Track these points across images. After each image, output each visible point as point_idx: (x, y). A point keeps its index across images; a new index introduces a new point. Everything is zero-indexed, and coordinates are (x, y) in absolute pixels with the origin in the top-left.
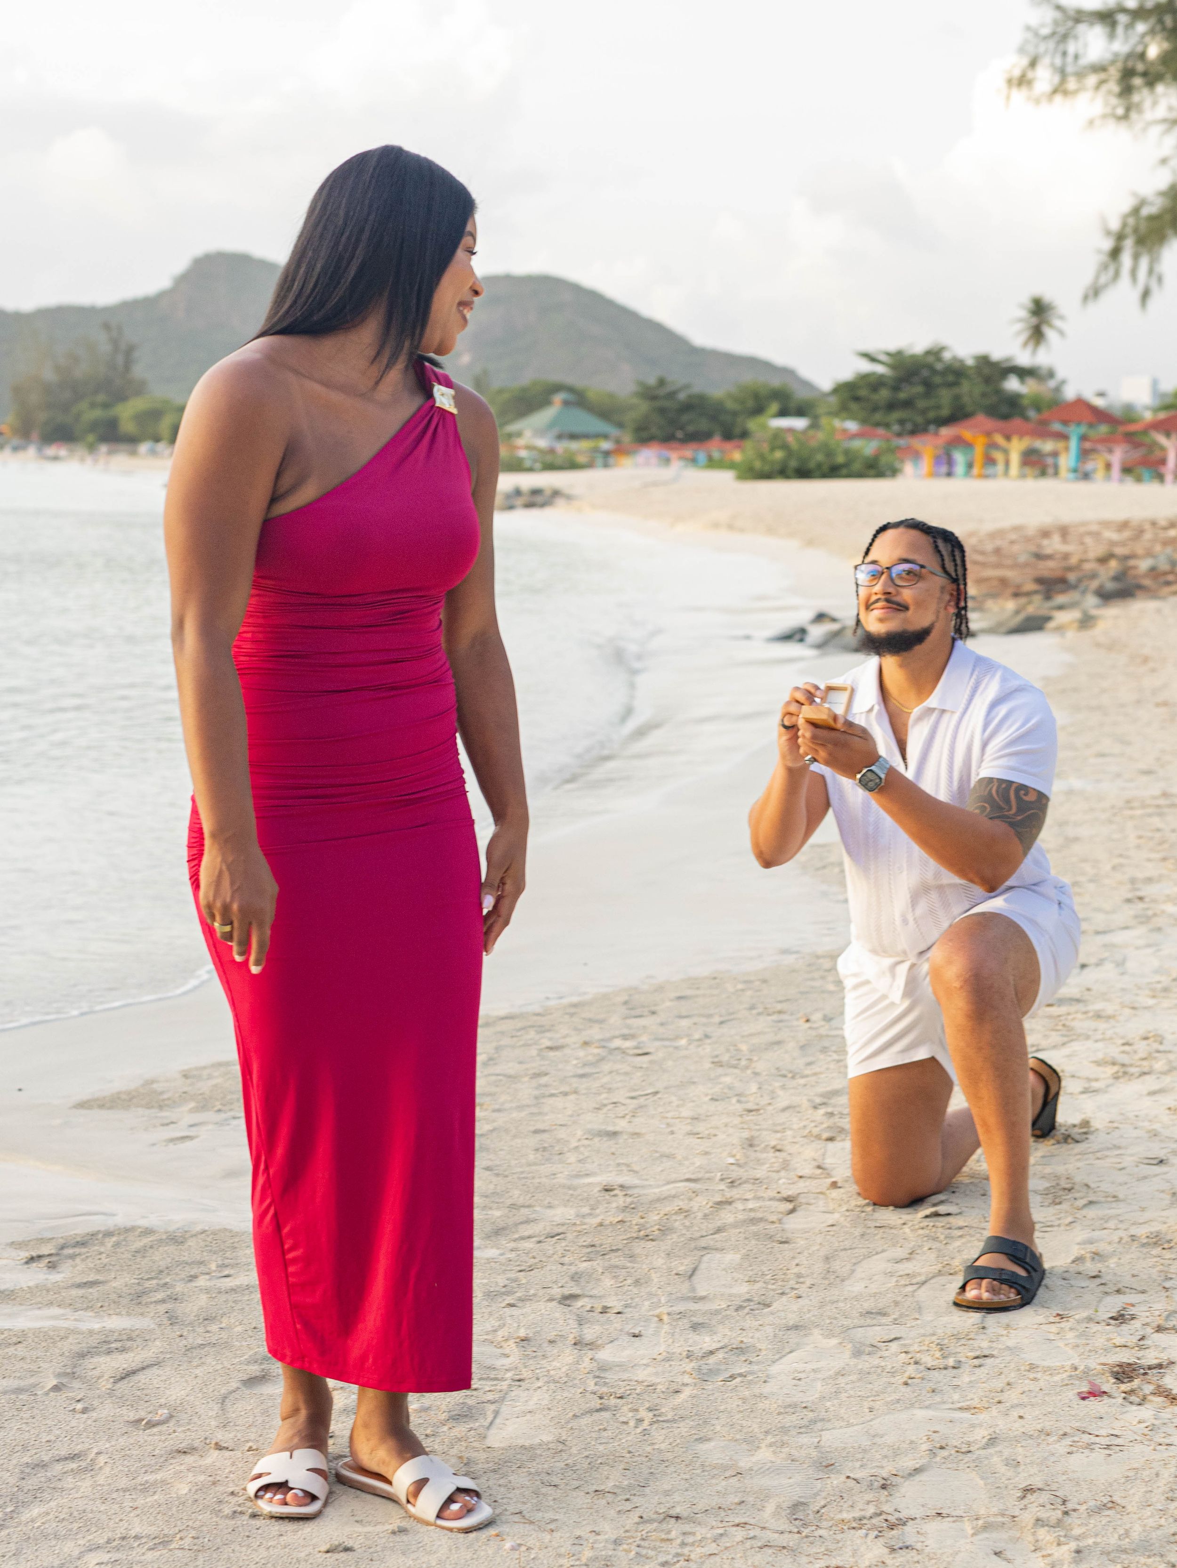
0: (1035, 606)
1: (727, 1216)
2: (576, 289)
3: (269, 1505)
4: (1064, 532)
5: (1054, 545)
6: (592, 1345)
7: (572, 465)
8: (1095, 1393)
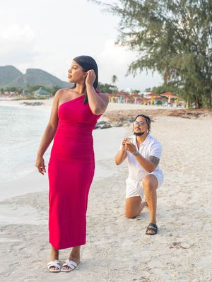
0: (120, 123)
1: (107, 220)
2: (43, 71)
3: (52, 270)
4: (122, 111)
5: (120, 113)
6: (93, 242)
7: (43, 99)
8: (172, 247)
